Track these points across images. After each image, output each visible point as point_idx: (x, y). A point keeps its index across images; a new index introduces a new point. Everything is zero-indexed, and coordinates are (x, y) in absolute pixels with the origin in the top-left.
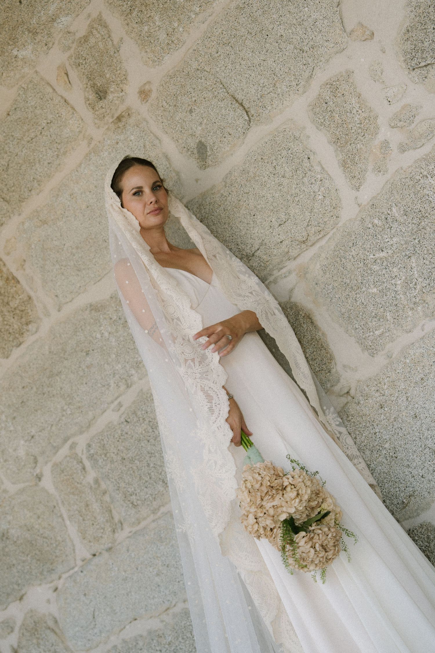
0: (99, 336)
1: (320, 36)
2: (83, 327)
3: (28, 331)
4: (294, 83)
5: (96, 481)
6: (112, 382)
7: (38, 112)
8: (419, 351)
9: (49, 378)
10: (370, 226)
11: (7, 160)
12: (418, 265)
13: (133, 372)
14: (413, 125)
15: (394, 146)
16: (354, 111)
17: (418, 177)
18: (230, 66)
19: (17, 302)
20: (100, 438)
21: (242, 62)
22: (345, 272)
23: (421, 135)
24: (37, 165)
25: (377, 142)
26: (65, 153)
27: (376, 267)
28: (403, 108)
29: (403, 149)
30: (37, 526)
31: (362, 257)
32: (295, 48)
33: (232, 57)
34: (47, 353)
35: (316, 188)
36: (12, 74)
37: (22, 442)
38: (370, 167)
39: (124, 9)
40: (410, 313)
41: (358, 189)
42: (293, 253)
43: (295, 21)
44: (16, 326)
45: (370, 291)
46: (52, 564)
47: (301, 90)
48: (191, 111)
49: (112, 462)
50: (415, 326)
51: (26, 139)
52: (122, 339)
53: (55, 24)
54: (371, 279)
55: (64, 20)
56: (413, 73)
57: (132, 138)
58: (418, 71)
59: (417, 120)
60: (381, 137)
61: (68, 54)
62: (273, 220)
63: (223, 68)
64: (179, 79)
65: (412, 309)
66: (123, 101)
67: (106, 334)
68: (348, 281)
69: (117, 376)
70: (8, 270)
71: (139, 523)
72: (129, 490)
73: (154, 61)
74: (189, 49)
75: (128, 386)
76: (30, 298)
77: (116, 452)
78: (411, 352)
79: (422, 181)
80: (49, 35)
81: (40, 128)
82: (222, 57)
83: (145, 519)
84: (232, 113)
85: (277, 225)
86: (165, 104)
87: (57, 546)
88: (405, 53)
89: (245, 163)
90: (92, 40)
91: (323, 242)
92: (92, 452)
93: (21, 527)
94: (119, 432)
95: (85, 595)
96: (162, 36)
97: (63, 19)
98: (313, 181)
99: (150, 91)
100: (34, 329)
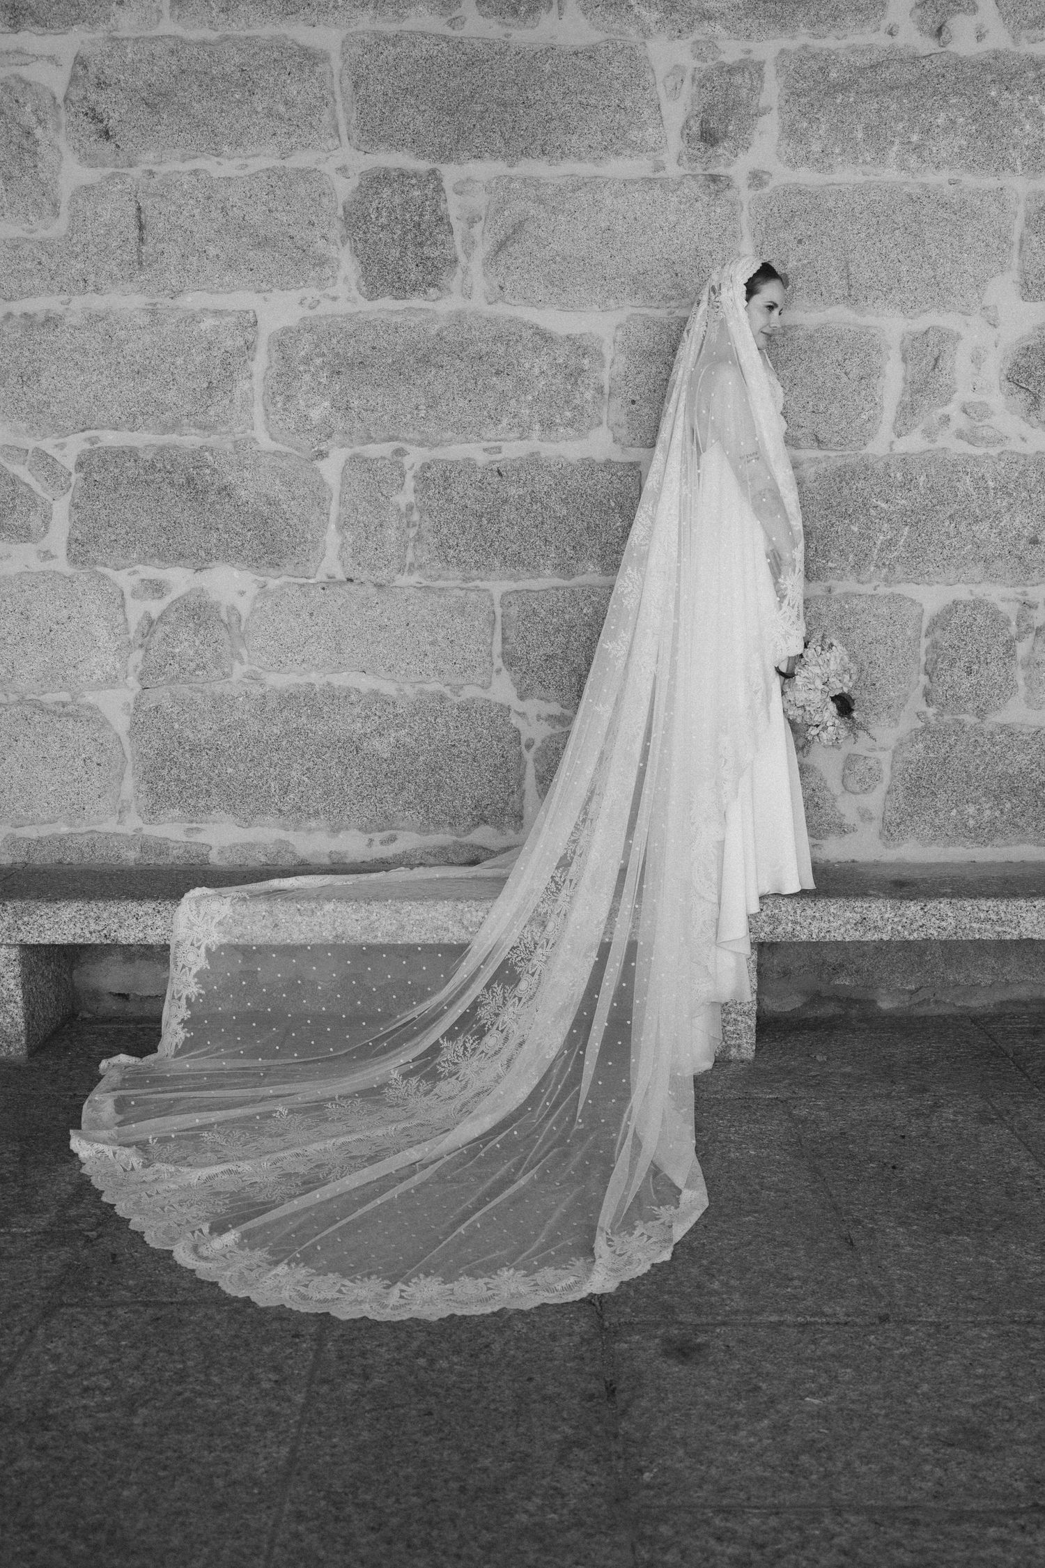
0: (527, 366)
1: (959, 287)
2: (511, 343)
3: (425, 292)
4: (910, 304)
5: (410, 508)
6: (505, 421)
7: (617, 85)
8: (863, 605)
9: (418, 361)
10: (892, 475)
11: (537, 98)
12: (908, 537)
13: (537, 427)
14: (980, 424)
15: (954, 426)
16: (944, 372)
17: (960, 469)
18: (863, 235)
19: (437, 253)
20: (449, 467)
21: (878, 244)
22: (837, 494)
23: (983, 438)
24: (575, 137)
25: (941, 411)
26: (618, 153)
27: (873, 512)
28: (981, 403)
29: (960, 435)
30: (285, 506)
31: (865, 494)
32: (935, 277)
33: (872, 231)
34: (433, 332)
35: (867, 407)
36: (611, 18)
37: (327, 404)
38: (922, 426)
39: (797, 85)
40: (872, 569)
41: (899, 436)
42: (803, 443)
43: (950, 256)
44: (413, 277)
45: (852, 527)
46: (281, 558)
47: (911, 314)
48: (800, 241)
49: (450, 500)
50: (870, 581)
51: (581, 98)
52: (554, 388)
53: (706, 23)
54: (862, 518)
55: (718, 29)
56: (1007, 383)
57: (718, 210)
58: (1013, 386)
59: (986, 421)
60: (947, 410)
61: (697, 64)
62: (811, 403)
63: (856, 232)
64: (807, 201)
65: (877, 566)
66: (728, 165)
67: (536, 371)
68: (835, 504)
69: (516, 420)
70: (447, 209)
71: (437, 580)
72: (450, 541)
73: (789, 160)
74: (834, 184)
75: (521, 438)
76: (456, 261)
77: (462, 494)
78: (856, 602)
79: (961, 474)
80: (690, 26)
81: (606, 103)
82: (863, 221)
83: (446, 579)
84: (837, 278)
85: (811, 409)
86: (775, 209)
87: (300, 543)
88: (1016, 364)
89: (816, 331)
90: (738, 79)
91: (833, 454)
92: (428, 475)
93: (258, 494)
94: (480, 476)
95: (311, 614)
96: (816, 147)
97: (718, 27)
98: (869, 399)
99: (766, 184)
100: (434, 297)
